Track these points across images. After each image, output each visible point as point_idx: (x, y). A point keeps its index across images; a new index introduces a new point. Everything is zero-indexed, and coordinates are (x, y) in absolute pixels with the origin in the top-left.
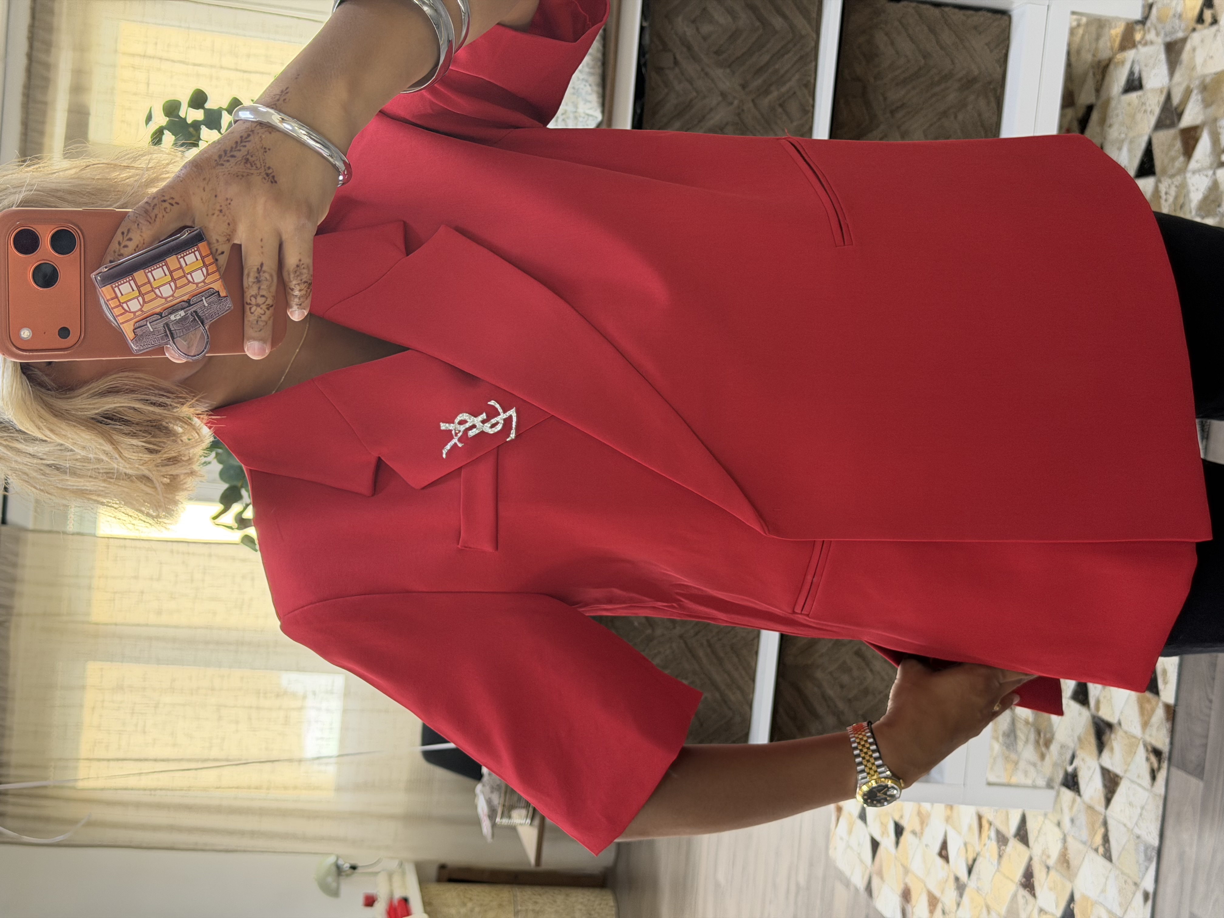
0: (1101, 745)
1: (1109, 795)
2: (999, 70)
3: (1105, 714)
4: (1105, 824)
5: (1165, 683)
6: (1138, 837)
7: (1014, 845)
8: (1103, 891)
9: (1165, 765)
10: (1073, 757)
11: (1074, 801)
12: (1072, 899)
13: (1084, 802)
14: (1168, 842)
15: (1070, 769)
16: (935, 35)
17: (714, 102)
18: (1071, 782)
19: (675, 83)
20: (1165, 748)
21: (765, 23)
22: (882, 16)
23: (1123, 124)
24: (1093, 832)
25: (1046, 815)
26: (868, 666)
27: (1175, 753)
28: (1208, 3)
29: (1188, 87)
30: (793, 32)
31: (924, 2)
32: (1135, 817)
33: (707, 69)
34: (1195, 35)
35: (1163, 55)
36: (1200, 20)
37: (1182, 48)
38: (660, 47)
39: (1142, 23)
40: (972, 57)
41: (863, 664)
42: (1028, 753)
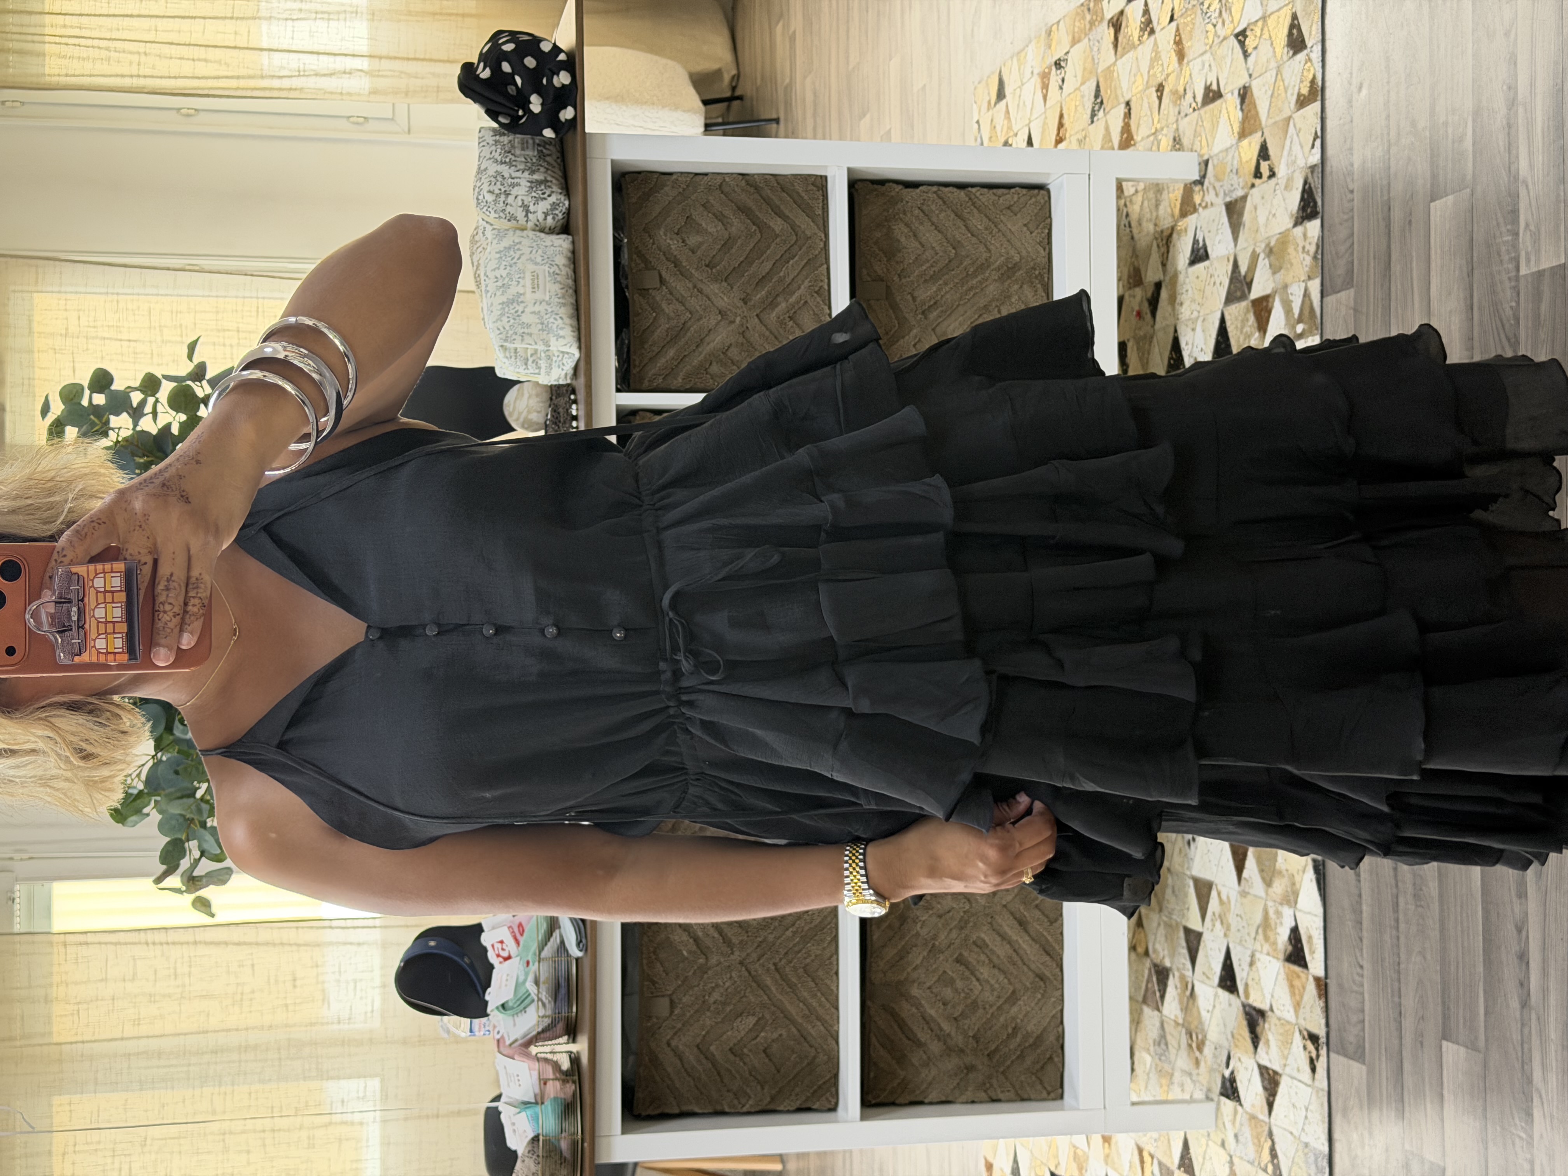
0: (1255, 1040)
1: (1271, 1099)
2: (1043, 253)
3: (1257, 1001)
4: (1271, 1134)
5: (1312, 952)
6: (1306, 1145)
9: (1323, 1052)
10: (1229, 1058)
11: (1235, 1113)
13: (1246, 1112)
14: (1338, 1147)
15: (1227, 1073)
16: (963, 220)
17: (713, 322)
18: (1230, 1090)
19: (664, 305)
20: (1321, 1032)
21: (761, 227)
22: (900, 206)
23: (1193, 300)
24: (1259, 1147)
25: (1209, 1135)
26: (972, 973)
27: (1333, 1035)
28: (1264, 153)
29: (1254, 251)
30: (796, 235)
31: (946, 185)
32: (1301, 1121)
33: (700, 285)
34: (1254, 190)
35: (1225, 219)
36: (1258, 174)
37: (1244, 207)
38: (643, 265)
39: (1200, 182)
40: (1008, 241)
41: (967, 973)
42: (1182, 1061)
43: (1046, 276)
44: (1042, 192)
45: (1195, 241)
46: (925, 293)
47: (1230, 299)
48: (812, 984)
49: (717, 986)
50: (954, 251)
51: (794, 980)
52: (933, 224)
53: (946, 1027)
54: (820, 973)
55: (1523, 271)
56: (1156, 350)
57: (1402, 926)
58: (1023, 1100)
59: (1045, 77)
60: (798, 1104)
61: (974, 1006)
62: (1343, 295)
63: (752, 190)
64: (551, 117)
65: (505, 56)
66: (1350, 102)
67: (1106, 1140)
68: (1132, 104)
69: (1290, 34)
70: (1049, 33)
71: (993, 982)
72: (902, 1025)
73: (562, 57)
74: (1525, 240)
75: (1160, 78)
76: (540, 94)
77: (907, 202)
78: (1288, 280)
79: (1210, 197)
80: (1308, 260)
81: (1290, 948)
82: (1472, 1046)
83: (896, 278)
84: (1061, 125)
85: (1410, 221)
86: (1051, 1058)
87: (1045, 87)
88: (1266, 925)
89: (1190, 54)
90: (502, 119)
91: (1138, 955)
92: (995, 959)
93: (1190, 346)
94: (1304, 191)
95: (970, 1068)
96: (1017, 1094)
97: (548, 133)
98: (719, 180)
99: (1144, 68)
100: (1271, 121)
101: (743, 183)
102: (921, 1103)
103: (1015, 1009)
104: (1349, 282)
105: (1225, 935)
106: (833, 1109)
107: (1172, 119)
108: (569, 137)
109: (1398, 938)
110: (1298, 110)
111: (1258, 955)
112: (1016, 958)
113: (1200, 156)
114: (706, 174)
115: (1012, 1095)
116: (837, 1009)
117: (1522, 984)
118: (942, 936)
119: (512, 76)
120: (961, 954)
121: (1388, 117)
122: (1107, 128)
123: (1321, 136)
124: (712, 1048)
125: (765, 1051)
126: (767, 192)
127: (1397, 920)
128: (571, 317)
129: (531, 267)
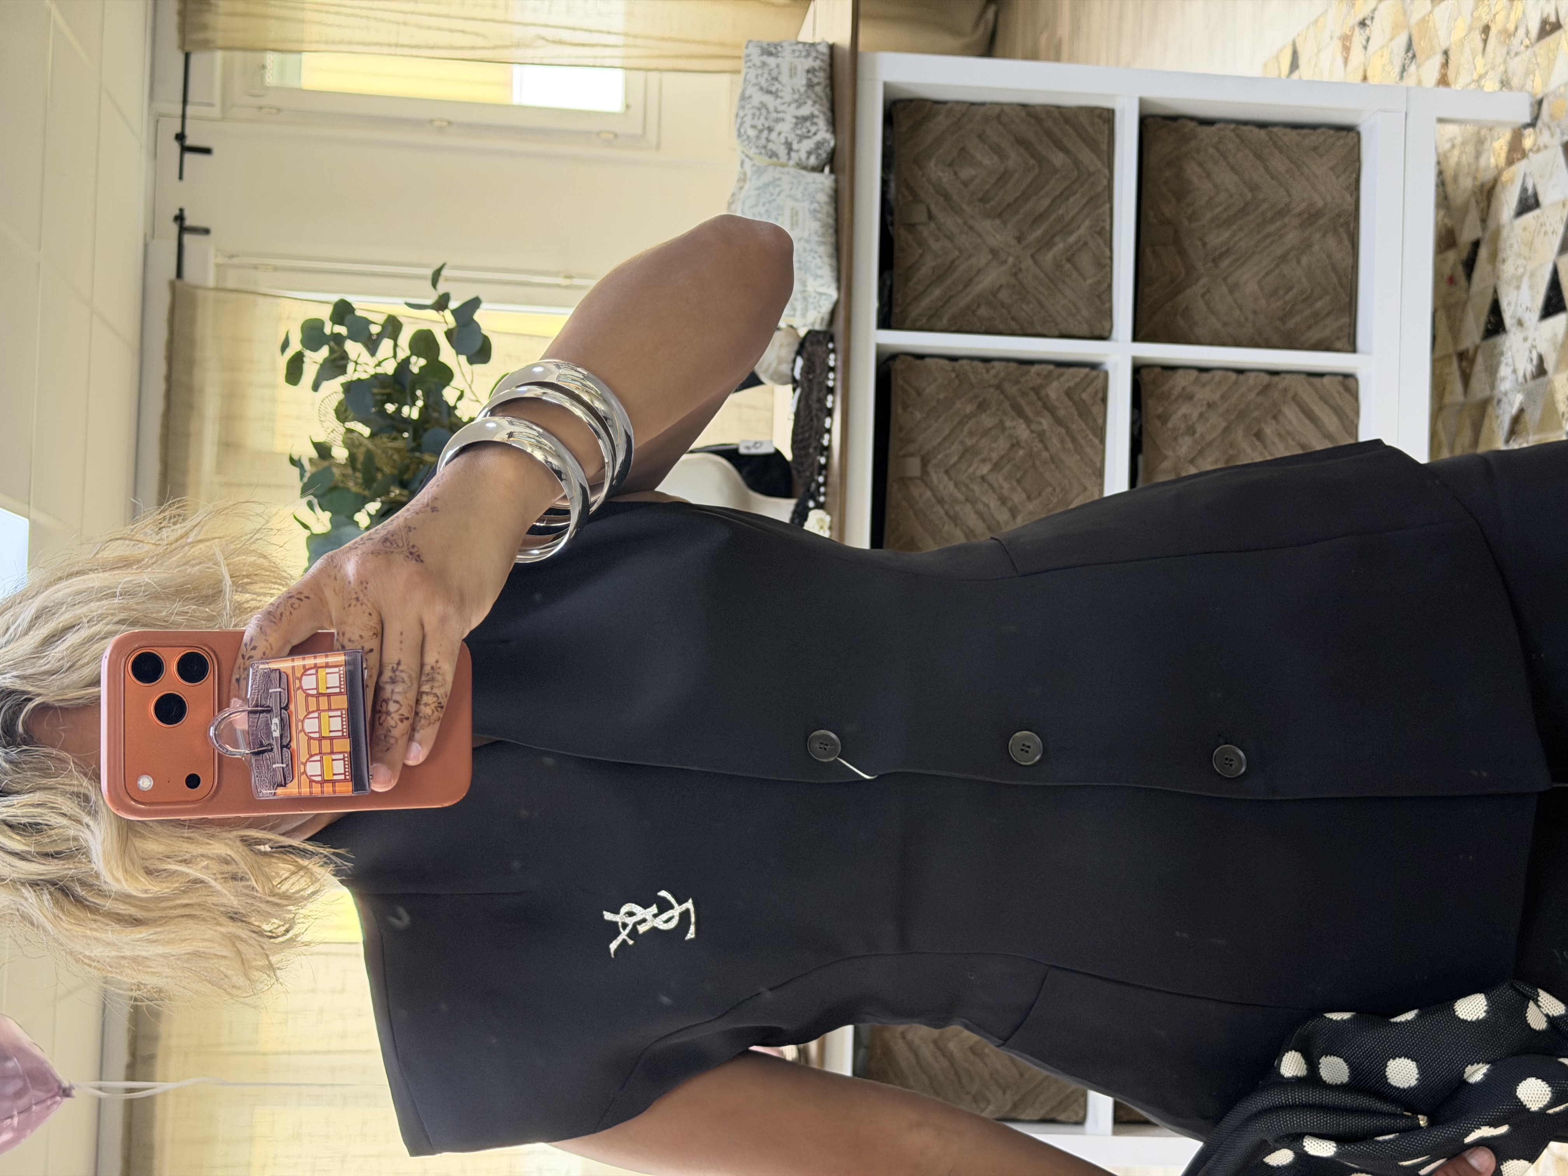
2: (1349, 199)
16: (1263, 161)
17: (983, 262)
19: (931, 241)
21: (1041, 161)
22: (1193, 144)
23: (1519, 256)
30: (1078, 169)
31: (1246, 123)
33: (971, 222)
38: (910, 198)
40: (1313, 186)
43: (1352, 225)
44: (1352, 134)
45: (1524, 190)
46: (1216, 239)
50: (1249, 196)
52: (1229, 164)
56: (1470, 316)
59: (1346, 39)
60: (1041, 1114)
63: (1033, 121)
68: (1452, 52)
75: (1486, 20)
77: (1202, 140)
79: (1544, 139)
83: (1185, 222)
87: (1347, 49)
93: (1513, 307)
98: (997, 110)
99: (1467, 12)
101: (1023, 114)
106: (1080, 1122)
107: (1499, 61)
113: (1533, 95)
114: (983, 104)
126: (1049, 124)
128: (831, 256)
129: (790, 203)
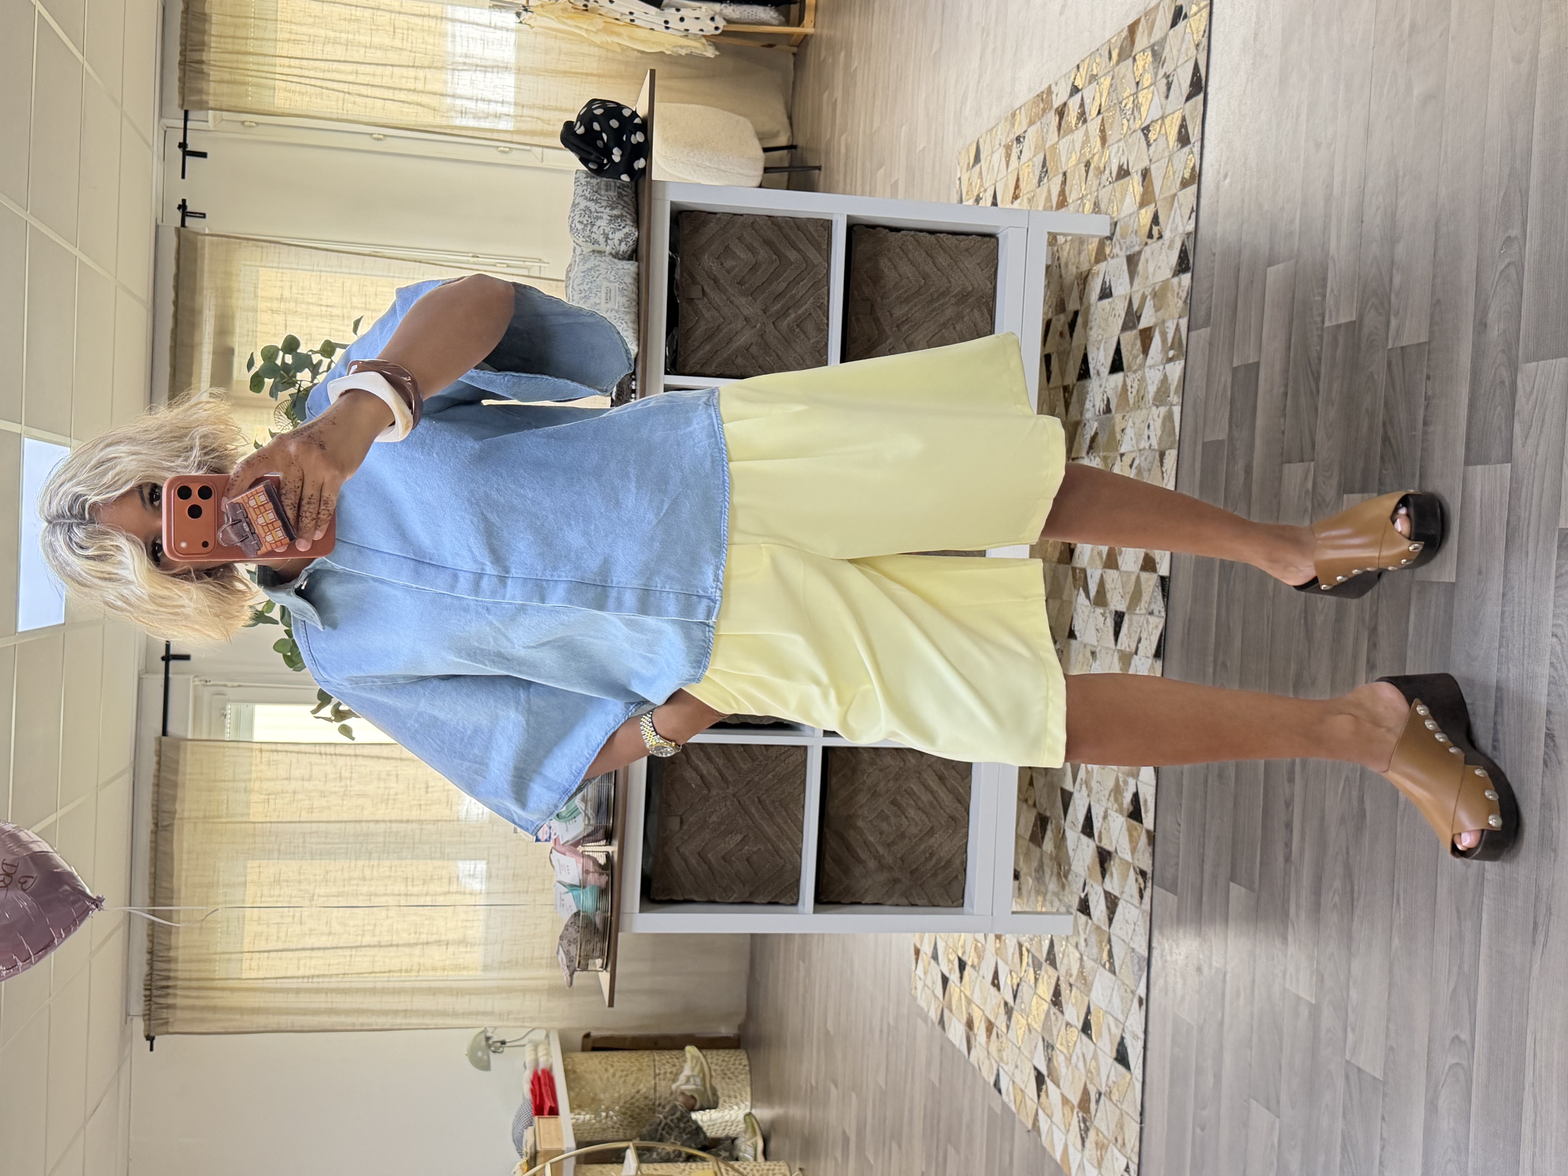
1: (1112, 916)
2: (990, 285)
3: (1107, 845)
4: (1109, 941)
5: (1146, 812)
6: (1133, 950)
7: (1046, 966)
8: (1110, 1001)
9: (1149, 884)
10: (1085, 884)
11: (1087, 923)
12: (1088, 1012)
13: (1093, 924)
14: (1156, 953)
15: (1083, 895)
16: (932, 257)
17: (740, 326)
18: (1084, 907)
19: (704, 311)
20: (1149, 870)
21: (781, 256)
22: (885, 245)
23: (1099, 327)
24: (1101, 950)
25: (1067, 937)
26: (903, 813)
27: (1157, 873)
28: (1155, 220)
29: (1144, 294)
30: (807, 263)
31: (921, 231)
32: (1130, 933)
33: (732, 298)
34: (1147, 248)
35: (1125, 267)
36: (1150, 236)
37: (1138, 260)
38: (690, 280)
39: (1110, 238)
40: (965, 275)
41: (899, 812)
42: (1052, 885)
44: (993, 240)
45: (1104, 282)
46: (899, 312)
47: (1125, 328)
48: (784, 813)
49: (715, 811)
50: (923, 281)
51: (772, 810)
52: (909, 259)
53: (881, 850)
54: (791, 806)
55: (1327, 324)
56: (1071, 363)
57: (1209, 797)
58: (934, 906)
59: (1008, 148)
60: (769, 899)
61: (903, 835)
62: (1203, 330)
63: (776, 228)
64: (627, 166)
65: (596, 118)
66: (1217, 188)
67: (998, 937)
68: (1068, 175)
69: (1180, 132)
70: (1014, 115)
71: (917, 819)
72: (849, 847)
73: (637, 121)
74: (1330, 300)
75: (1088, 156)
76: (620, 148)
77: (891, 242)
78: (1166, 317)
79: (1116, 250)
80: (1181, 303)
81: (1131, 808)
82: (1250, 888)
84: (1017, 186)
85: (1252, 282)
86: (956, 877)
87: (1008, 156)
88: (1117, 791)
89: (1110, 140)
90: (591, 166)
91: (1029, 806)
92: (919, 803)
93: (1094, 362)
94: (1181, 251)
95: (896, 881)
96: (930, 901)
97: (625, 178)
98: (752, 220)
99: (1078, 148)
100: (1162, 197)
101: (770, 223)
102: (860, 903)
103: (932, 840)
104: (1206, 324)
105: (1089, 796)
106: (795, 904)
107: (1094, 188)
108: (641, 181)
109: (1205, 806)
110: (1181, 189)
111: (1109, 812)
112: (935, 803)
113: (1112, 218)
115: (925, 902)
116: (802, 832)
117: (1286, 845)
118: (882, 785)
119: (600, 133)
120: (895, 799)
121: (1243, 201)
122: (1049, 191)
123: (1196, 210)
124: (710, 855)
125: (748, 860)
126: (787, 230)
127: (1206, 793)
128: (633, 322)
129: (606, 284)
